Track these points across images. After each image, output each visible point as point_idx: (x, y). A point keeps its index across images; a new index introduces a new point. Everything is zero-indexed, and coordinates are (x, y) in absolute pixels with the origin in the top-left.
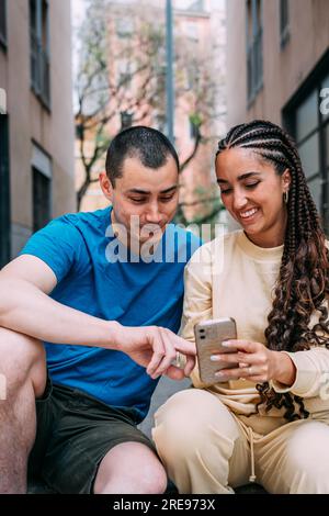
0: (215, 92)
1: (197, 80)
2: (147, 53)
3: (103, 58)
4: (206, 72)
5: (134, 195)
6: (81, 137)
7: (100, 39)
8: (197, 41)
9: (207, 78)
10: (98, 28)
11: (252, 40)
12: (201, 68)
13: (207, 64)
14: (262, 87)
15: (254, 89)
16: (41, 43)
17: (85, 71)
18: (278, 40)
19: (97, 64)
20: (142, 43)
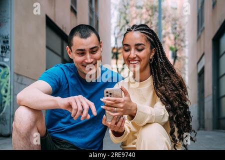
0: (184, 34)
1: (176, 28)
2: (149, 15)
3: (127, 18)
4: (180, 25)
5: (78, 52)
6: (117, 58)
7: (126, 9)
8: (176, 9)
9: (180, 27)
10: (126, 4)
11: (200, 5)
12: (178, 23)
13: (180, 20)
14: (204, 28)
15: (200, 30)
16: (94, 10)
17: (119, 26)
18: (212, 3)
19: (125, 22)
20: (148, 11)
